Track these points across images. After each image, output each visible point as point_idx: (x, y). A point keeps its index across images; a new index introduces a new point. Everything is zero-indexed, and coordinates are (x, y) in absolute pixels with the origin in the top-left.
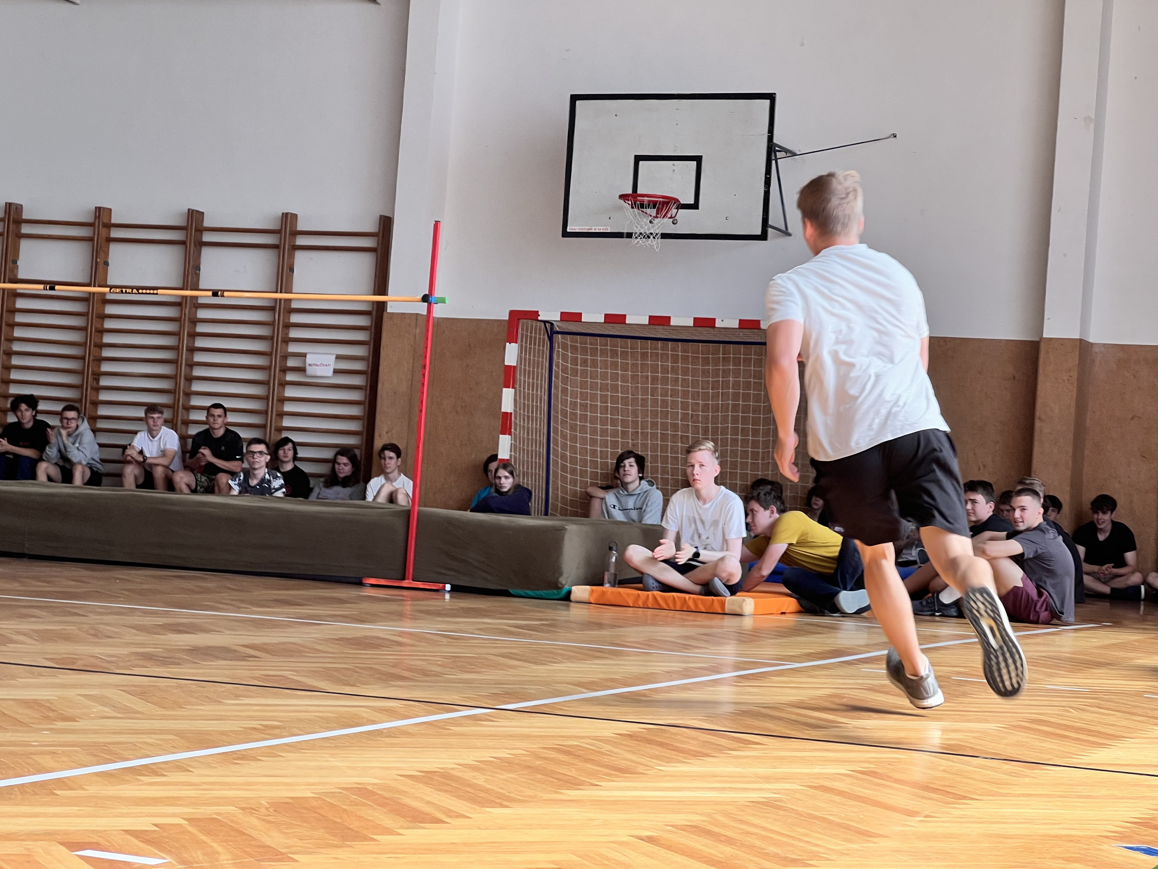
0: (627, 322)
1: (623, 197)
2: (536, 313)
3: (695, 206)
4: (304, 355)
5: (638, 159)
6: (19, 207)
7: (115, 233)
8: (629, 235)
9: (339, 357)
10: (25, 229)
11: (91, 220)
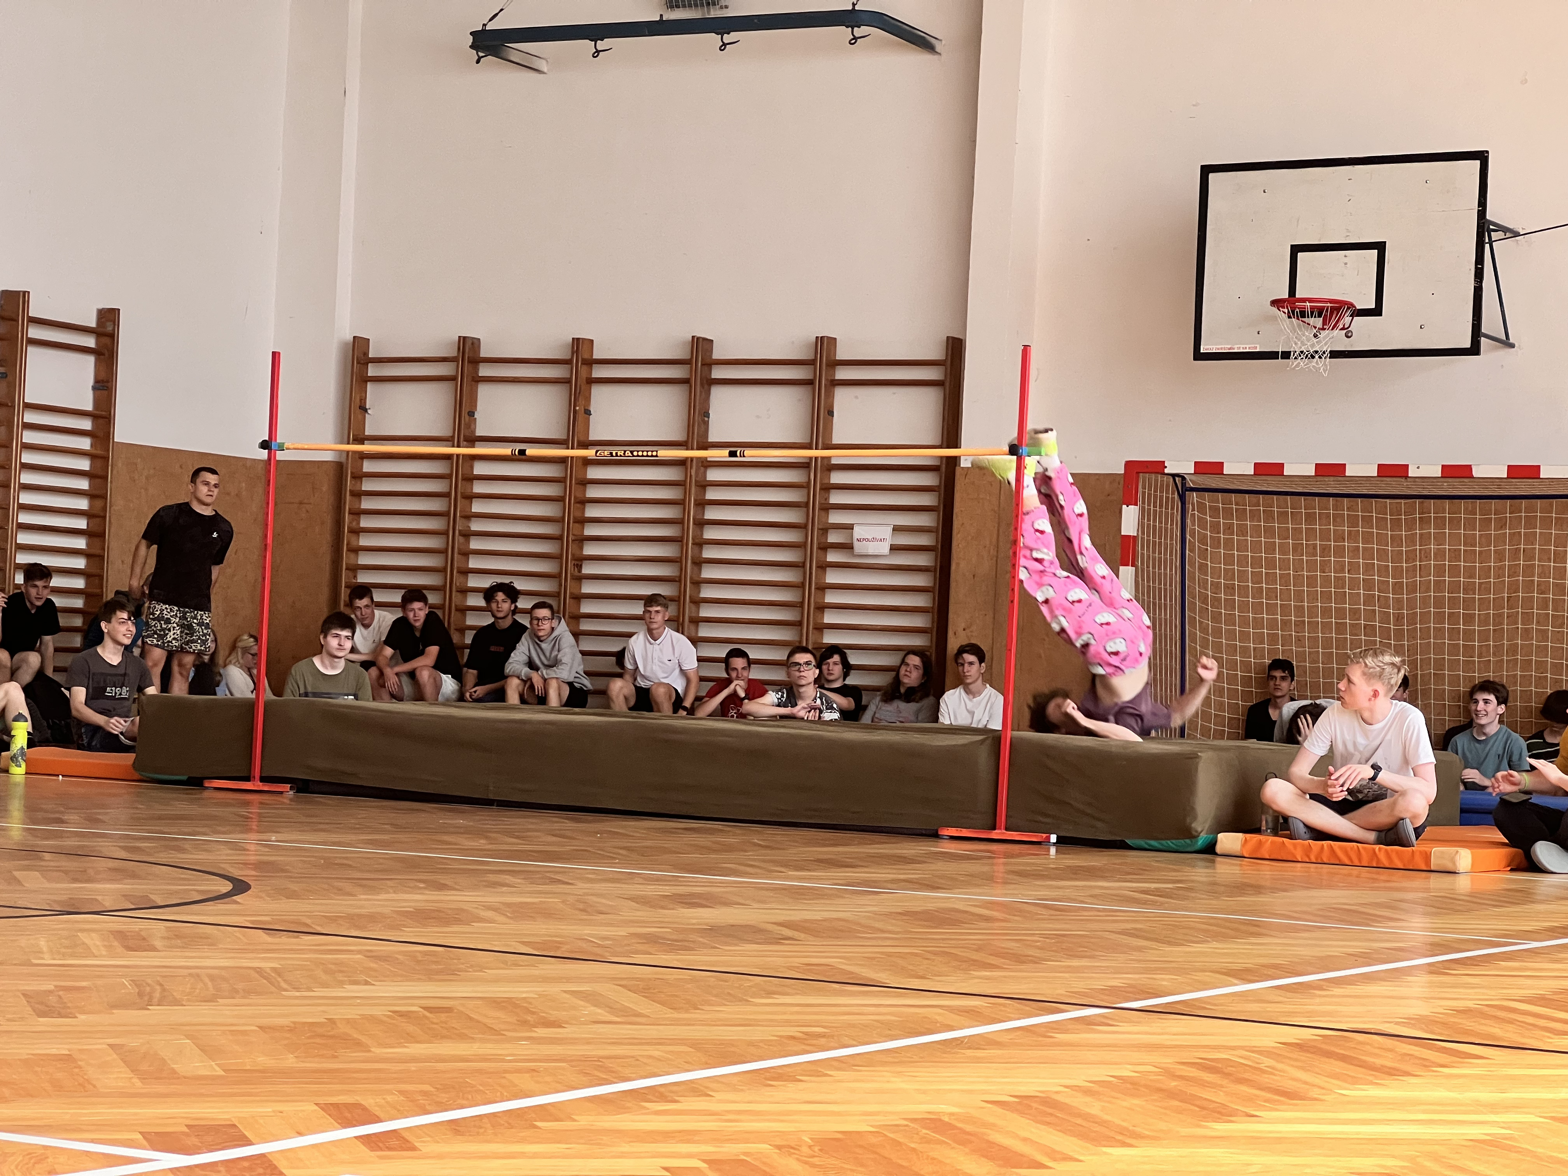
0: (1285, 474)
1: (1277, 303)
2: (1162, 464)
3: (1377, 311)
4: (850, 527)
5: (1296, 250)
6: (475, 341)
7: (599, 372)
8: (1286, 355)
9: (897, 529)
10: (485, 371)
11: (566, 356)
